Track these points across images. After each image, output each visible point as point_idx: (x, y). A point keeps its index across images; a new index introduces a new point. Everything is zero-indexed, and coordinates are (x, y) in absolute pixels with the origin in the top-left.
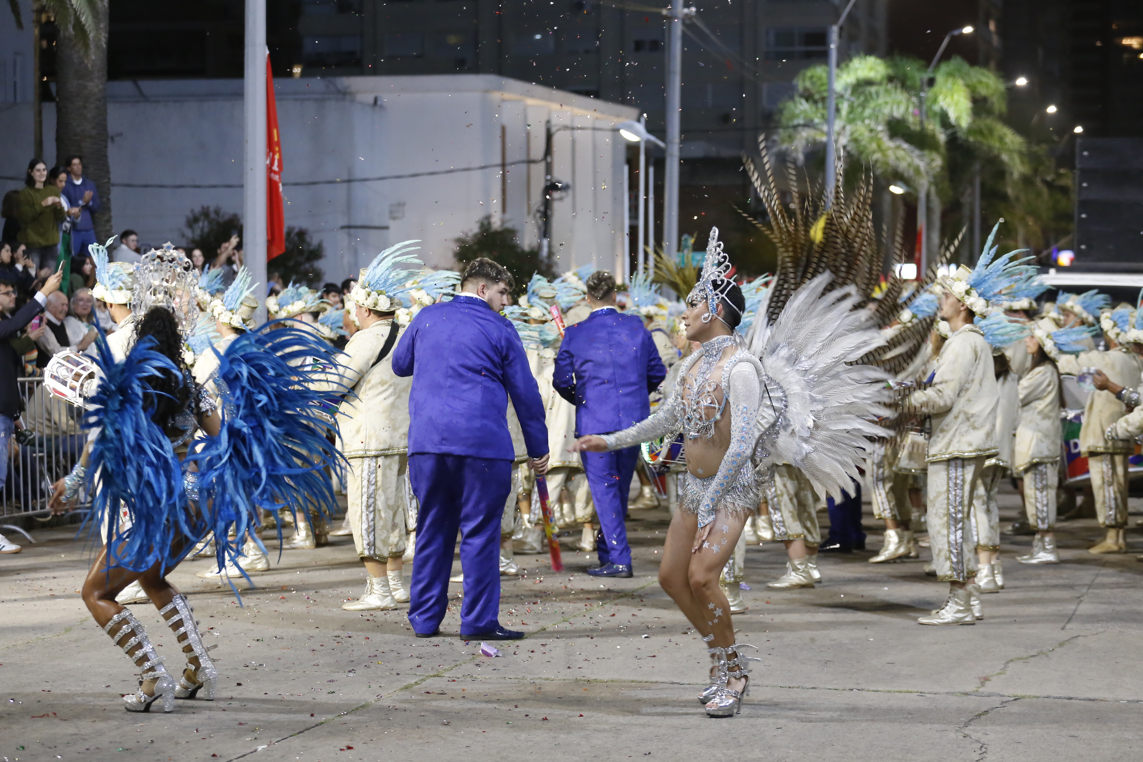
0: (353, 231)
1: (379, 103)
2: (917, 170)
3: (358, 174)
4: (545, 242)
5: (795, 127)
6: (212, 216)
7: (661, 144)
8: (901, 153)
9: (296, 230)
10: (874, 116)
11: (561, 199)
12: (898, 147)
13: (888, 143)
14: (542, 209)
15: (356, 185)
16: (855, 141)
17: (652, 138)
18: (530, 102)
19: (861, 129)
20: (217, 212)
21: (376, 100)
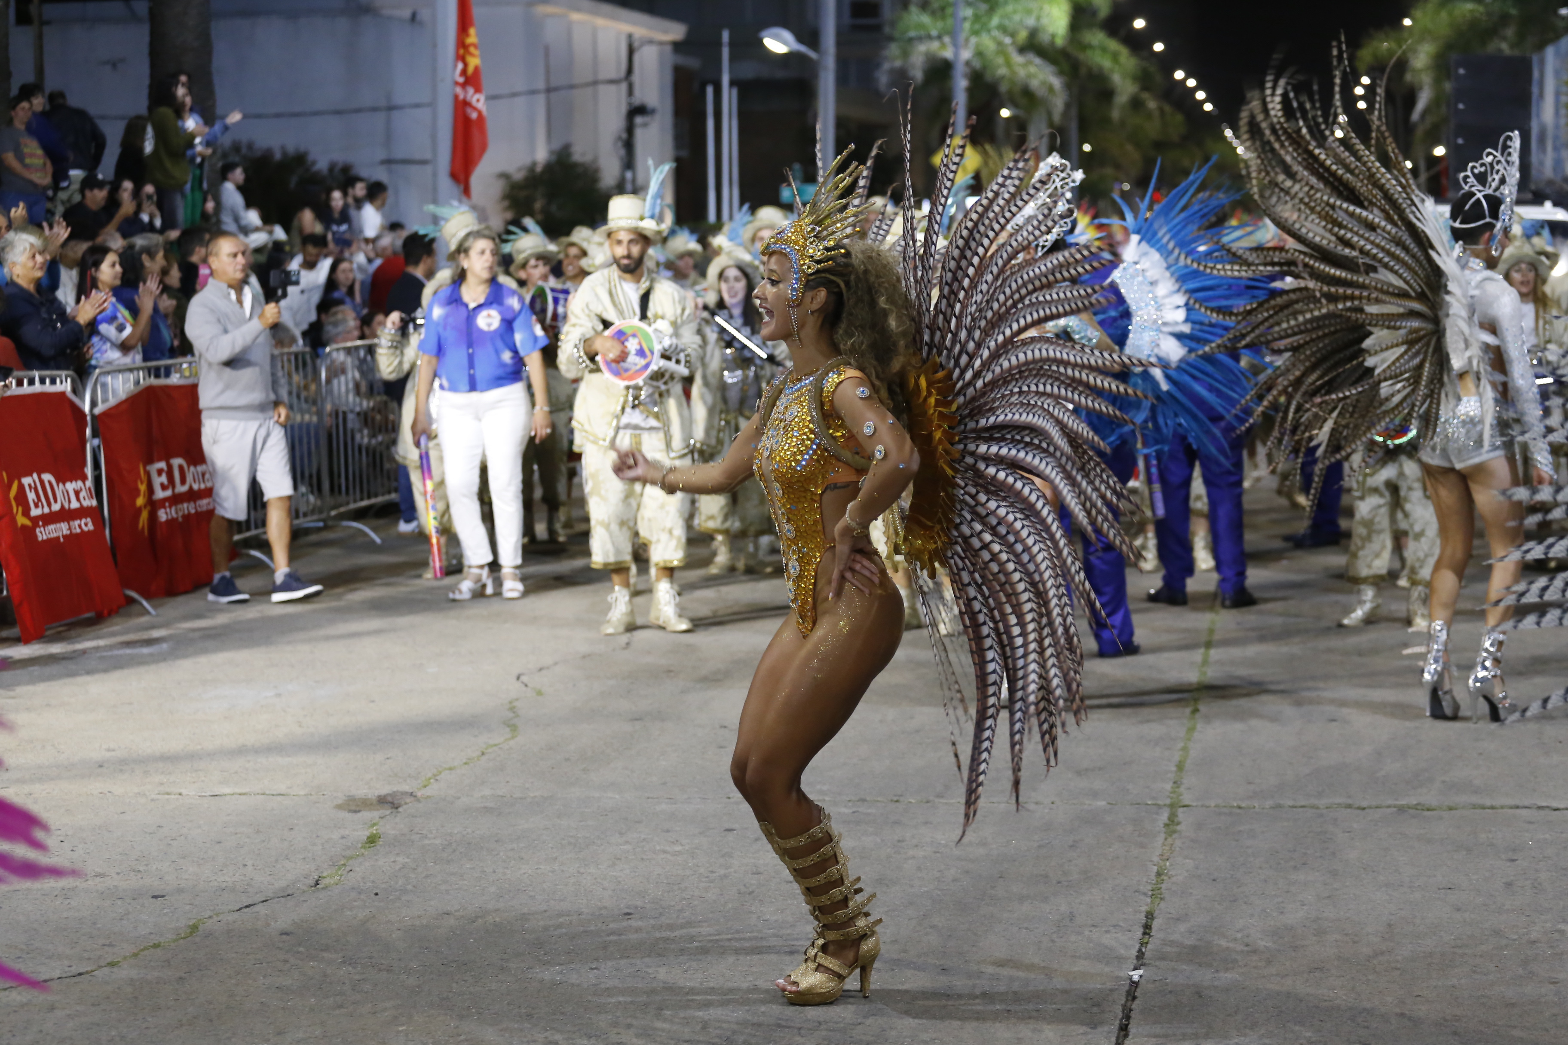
0: (394, 167)
1: (418, 17)
2: (1051, 89)
3: (398, 100)
4: (629, 175)
5: (911, 40)
6: (244, 151)
7: (813, 55)
8: (1032, 69)
9: (340, 166)
10: (1003, 29)
11: (645, 125)
12: (1029, 63)
13: (1018, 59)
14: (624, 136)
15: (396, 114)
16: (979, 54)
17: (802, 48)
18: (576, 16)
19: (988, 43)
20: (250, 146)
21: (414, 17)
